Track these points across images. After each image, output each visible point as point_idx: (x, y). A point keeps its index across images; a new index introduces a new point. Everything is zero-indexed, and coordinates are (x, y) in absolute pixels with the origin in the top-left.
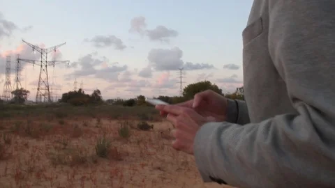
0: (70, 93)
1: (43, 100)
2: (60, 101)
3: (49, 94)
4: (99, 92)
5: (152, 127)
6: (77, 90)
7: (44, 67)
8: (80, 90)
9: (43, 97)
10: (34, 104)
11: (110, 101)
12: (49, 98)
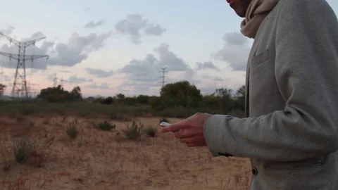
0: (49, 89)
1: (20, 95)
2: (39, 96)
3: (26, 89)
4: (78, 88)
5: (114, 127)
6: (57, 86)
7: (21, 62)
8: (59, 86)
9: (20, 93)
10: (11, 100)
11: (91, 98)
12: (27, 93)
